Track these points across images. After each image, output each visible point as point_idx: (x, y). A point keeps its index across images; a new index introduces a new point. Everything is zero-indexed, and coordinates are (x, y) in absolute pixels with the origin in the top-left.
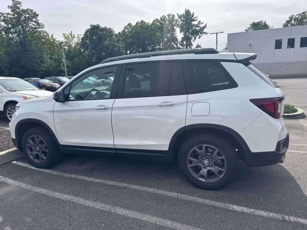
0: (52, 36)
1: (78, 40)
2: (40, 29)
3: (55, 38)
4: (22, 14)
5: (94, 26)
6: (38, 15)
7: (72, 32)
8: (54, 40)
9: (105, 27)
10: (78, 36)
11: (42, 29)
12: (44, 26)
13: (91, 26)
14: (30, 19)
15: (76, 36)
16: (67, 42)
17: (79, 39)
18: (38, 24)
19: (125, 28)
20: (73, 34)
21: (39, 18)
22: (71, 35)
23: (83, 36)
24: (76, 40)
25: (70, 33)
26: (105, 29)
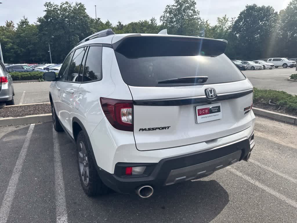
0: (206, 22)
1: (231, 23)
2: (195, 17)
3: (208, 24)
4: (183, 4)
5: (250, 7)
6: (195, 3)
7: (226, 15)
8: (208, 25)
9: (262, 6)
10: (233, 19)
11: (197, 16)
12: (200, 13)
13: (246, 7)
14: (189, 8)
15: (230, 19)
16: (220, 26)
17: (233, 23)
18: (194, 12)
19: (291, 4)
20: (227, 18)
21: (196, 6)
22: (224, 18)
23: (237, 19)
24: (229, 24)
25: (224, 17)
26: (262, 9)
